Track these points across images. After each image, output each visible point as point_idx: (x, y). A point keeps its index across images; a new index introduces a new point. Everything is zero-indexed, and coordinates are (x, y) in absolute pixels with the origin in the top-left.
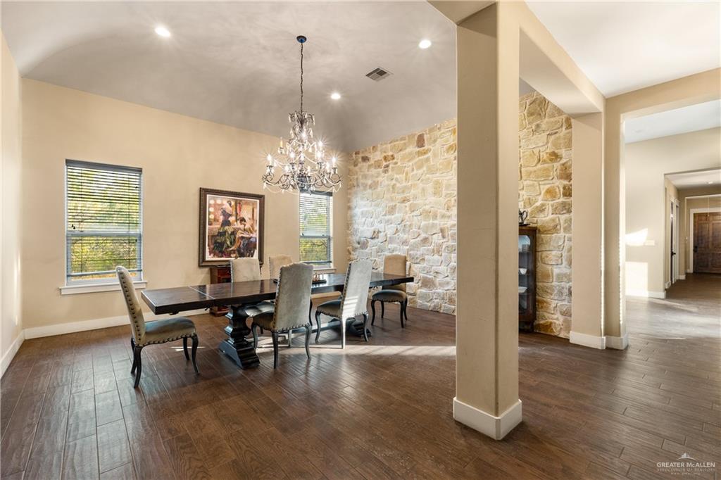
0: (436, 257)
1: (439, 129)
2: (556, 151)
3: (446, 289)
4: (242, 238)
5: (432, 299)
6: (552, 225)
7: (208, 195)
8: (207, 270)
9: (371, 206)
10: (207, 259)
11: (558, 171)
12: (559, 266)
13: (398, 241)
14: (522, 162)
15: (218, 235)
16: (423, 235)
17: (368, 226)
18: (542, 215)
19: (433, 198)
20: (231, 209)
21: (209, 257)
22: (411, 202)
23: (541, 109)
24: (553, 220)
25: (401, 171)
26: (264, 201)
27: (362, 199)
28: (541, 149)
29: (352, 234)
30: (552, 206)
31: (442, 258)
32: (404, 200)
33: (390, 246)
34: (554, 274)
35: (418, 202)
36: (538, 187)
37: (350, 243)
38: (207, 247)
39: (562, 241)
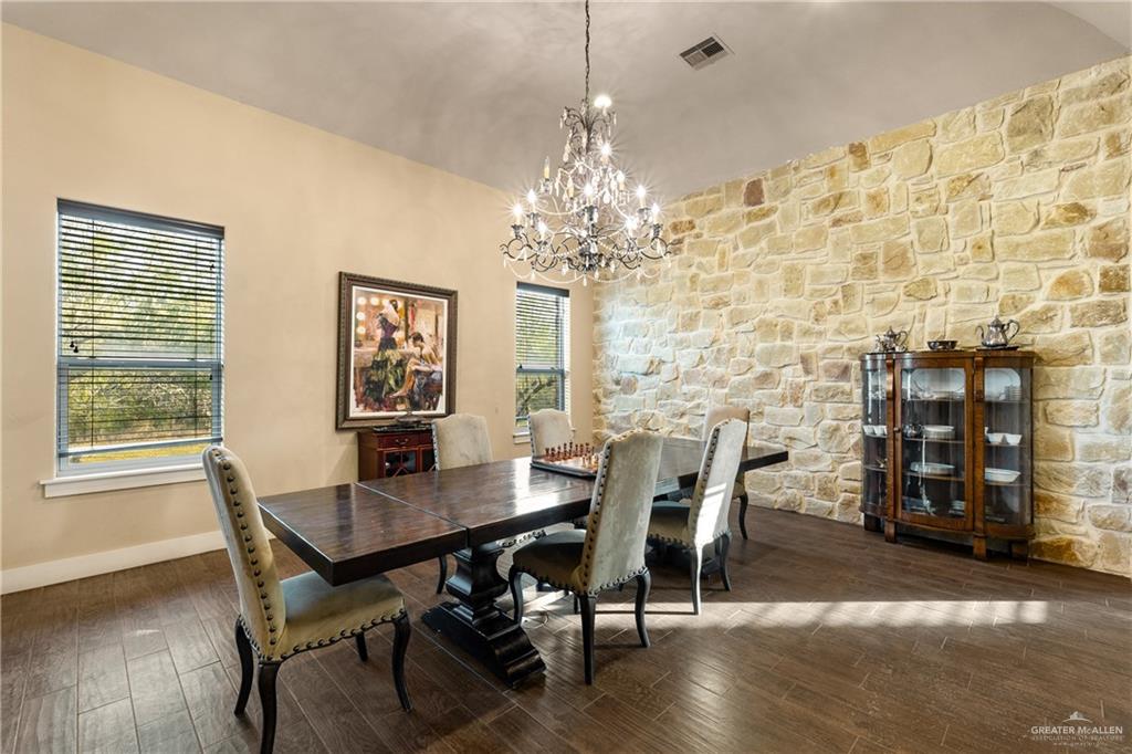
0: (790, 408)
1: (796, 169)
2: (1082, 202)
3: (815, 469)
4: (418, 372)
5: (779, 488)
6: (1073, 348)
7: (354, 288)
8: (351, 436)
9: (644, 314)
10: (352, 415)
11: (1086, 241)
12: (1092, 430)
13: (705, 379)
14: (993, 227)
15: (372, 367)
16: (760, 369)
17: (637, 352)
18: (1046, 329)
19: (782, 298)
20: (396, 315)
21: (355, 411)
22: (733, 306)
23: (1043, 121)
24: (1076, 338)
25: (708, 249)
26: (456, 303)
27: (625, 302)
28: (1042, 200)
29: (602, 367)
30: (1073, 310)
31: (804, 411)
32: (717, 305)
33: (685, 388)
34: (1078, 446)
35: (748, 307)
36: (1035, 274)
37: (598, 383)
38: (352, 392)
39: (1099, 380)
